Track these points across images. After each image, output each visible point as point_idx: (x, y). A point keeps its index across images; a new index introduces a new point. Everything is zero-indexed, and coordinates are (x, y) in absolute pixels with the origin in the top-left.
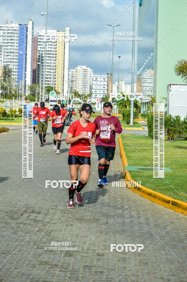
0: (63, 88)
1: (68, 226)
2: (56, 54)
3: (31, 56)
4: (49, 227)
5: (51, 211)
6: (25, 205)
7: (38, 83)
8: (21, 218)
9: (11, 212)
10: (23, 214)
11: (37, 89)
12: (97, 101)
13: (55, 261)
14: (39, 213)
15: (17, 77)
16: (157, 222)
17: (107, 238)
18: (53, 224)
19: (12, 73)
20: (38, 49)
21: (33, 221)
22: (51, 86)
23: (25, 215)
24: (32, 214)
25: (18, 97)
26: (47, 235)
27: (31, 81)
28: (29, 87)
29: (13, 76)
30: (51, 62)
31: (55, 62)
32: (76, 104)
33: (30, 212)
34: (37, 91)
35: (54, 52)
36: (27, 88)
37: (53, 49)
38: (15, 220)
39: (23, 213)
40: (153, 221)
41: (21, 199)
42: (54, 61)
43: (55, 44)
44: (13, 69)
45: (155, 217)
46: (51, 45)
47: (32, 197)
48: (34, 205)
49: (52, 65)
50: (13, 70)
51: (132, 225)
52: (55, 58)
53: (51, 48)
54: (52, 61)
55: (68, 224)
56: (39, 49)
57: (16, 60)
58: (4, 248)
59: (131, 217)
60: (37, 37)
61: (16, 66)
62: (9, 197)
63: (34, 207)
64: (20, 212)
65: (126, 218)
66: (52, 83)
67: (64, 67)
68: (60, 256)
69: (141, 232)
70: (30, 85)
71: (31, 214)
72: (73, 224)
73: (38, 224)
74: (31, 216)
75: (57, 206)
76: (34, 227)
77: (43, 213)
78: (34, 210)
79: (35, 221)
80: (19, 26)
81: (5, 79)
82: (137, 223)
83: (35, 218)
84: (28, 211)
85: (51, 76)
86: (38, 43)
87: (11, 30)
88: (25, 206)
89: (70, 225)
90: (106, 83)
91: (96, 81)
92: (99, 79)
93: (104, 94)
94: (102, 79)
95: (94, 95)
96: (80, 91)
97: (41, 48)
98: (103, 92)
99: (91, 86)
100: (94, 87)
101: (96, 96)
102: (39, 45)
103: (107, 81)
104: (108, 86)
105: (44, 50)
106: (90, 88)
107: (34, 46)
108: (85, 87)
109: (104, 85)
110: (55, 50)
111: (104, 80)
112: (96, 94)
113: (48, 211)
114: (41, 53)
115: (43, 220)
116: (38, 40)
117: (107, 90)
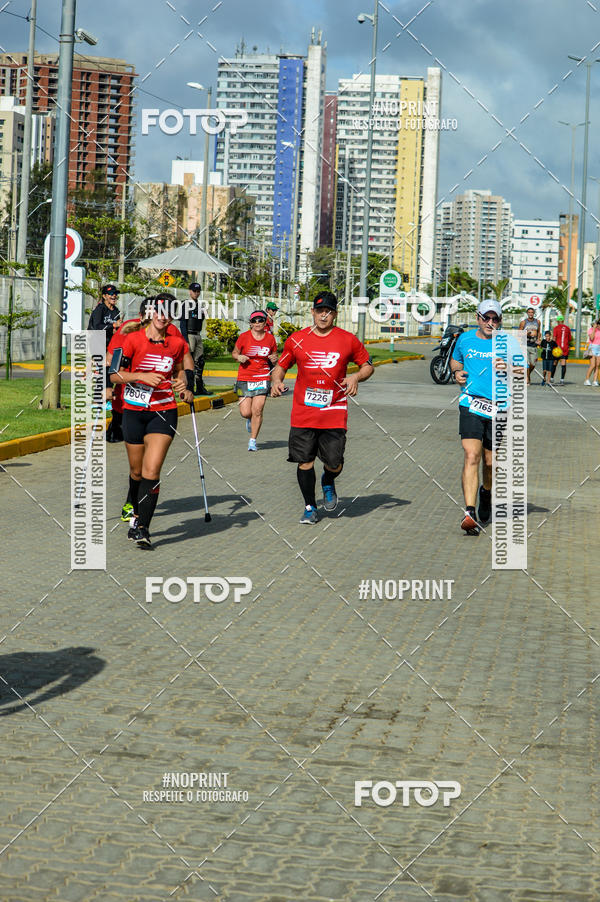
0: (418, 259)
1: (510, 777)
2: (396, 153)
3: (316, 156)
5: (436, 709)
6: (340, 681)
7: (339, 242)
9: (292, 711)
10: (333, 721)
11: (336, 261)
14: (393, 717)
15: (271, 223)
19: (257, 212)
20: (338, 137)
21: (378, 752)
22: (377, 253)
23: (345, 724)
24: (368, 721)
25: (276, 287)
27: (316, 238)
28: (310, 256)
29: (259, 219)
30: (380, 176)
31: (392, 177)
32: (460, 311)
33: (356, 714)
34: (336, 269)
35: (389, 145)
36: (303, 258)
37: (386, 137)
38: (307, 746)
39: (336, 715)
41: (319, 656)
42: (388, 173)
44: (260, 199)
47: (361, 649)
49: (384, 185)
50: (258, 202)
52: (394, 164)
53: (382, 133)
54: (384, 175)
56: (341, 135)
57: (269, 169)
58: (279, 878)
60: (335, 98)
61: (268, 189)
62: (278, 647)
64: (325, 711)
66: (381, 243)
67: (421, 192)
70: (311, 250)
71: (364, 721)
72: (528, 767)
73: (397, 765)
74: (365, 731)
75: (455, 690)
77: (407, 718)
78: (374, 705)
79: (385, 751)
80: (278, 62)
81: (235, 230)
83: (383, 738)
84: (349, 706)
85: (379, 221)
86: (339, 118)
87: (253, 73)
88: (340, 686)
90: (555, 247)
91: (523, 238)
92: (532, 232)
93: (549, 280)
94: (543, 233)
95: (518, 285)
96: (470, 271)
97: (347, 131)
98: (547, 273)
99: (506, 254)
100: (516, 257)
101: (524, 286)
102: (343, 121)
103: (560, 240)
104: (561, 254)
105: (357, 137)
106: (504, 262)
107: (327, 124)
108: (486, 259)
109: (550, 252)
110: (394, 138)
111: (549, 237)
112: (524, 281)
113: (426, 710)
114: (348, 147)
115: (411, 746)
116: (340, 108)
117: (560, 267)
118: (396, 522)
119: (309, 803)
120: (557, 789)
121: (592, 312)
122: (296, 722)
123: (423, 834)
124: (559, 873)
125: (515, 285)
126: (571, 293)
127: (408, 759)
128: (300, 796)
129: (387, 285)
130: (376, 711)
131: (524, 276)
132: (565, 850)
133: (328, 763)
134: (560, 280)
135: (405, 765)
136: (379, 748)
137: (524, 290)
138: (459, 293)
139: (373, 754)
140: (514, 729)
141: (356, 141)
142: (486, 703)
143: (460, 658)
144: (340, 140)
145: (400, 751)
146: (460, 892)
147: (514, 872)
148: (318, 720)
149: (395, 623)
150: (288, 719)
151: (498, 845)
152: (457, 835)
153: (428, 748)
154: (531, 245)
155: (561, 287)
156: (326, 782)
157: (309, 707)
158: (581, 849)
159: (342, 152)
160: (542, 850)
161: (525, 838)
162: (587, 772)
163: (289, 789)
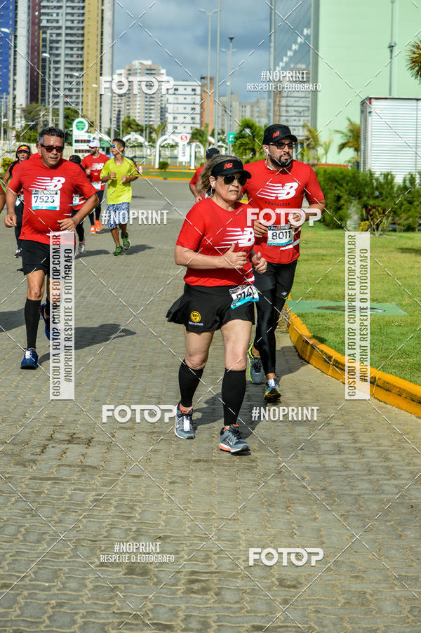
0: (101, 111)
1: (176, 484)
2: (83, 35)
3: (25, 39)
4: (124, 489)
5: (119, 435)
6: (49, 417)
7: (43, 100)
8: (43, 460)
10: (45, 447)
11: (42, 114)
12: (182, 139)
13: (162, 610)
14: (89, 442)
16: (415, 465)
17: (293, 523)
18: (135, 476)
20: (42, 25)
21: (78, 469)
22: (71, 107)
23: (53, 451)
24: (70, 446)
26: (123, 517)
27: (27, 97)
28: (23, 110)
30: (72, 52)
31: (80, 52)
32: (131, 147)
33: (62, 441)
34: (41, 119)
35: (78, 29)
36: (18, 111)
37: (75, 24)
38: (25, 467)
39: (46, 443)
40: (402, 463)
41: (33, 399)
42: (78, 50)
43: (81, 11)
45: (404, 448)
46: (72, 15)
48: (70, 418)
49: (74, 59)
51: (347, 476)
52: (82, 43)
53: (73, 21)
54: (75, 52)
55: (174, 479)
56: (44, 23)
59: (339, 450)
63: (71, 422)
64: (38, 440)
65: (327, 453)
66: (74, 100)
67: (101, 63)
68: (174, 593)
69: (381, 501)
70: (24, 106)
71: (67, 446)
73: (93, 478)
74: (68, 454)
76: (82, 490)
77: (99, 443)
78: (74, 434)
79: (84, 468)
82: (360, 470)
83: (82, 458)
84: (57, 436)
85: (72, 84)
86: (42, 11)
88: (49, 421)
89: (179, 480)
90: (198, 99)
91: (174, 94)
92: (181, 90)
93: (194, 123)
94: (189, 91)
95: (172, 128)
96: (137, 119)
97: (48, 21)
98: (193, 118)
99: (163, 106)
100: (170, 108)
101: (176, 128)
102: (44, 14)
103: (201, 95)
104: (202, 105)
105: (55, 24)
106: (161, 112)
107: (34, 15)
108: (149, 108)
109: (194, 104)
110: (81, 25)
111: (193, 93)
112: (176, 125)
113: (114, 436)
114: (49, 32)
115: (102, 464)
116: (42, 4)
117: (201, 114)
118: (88, 298)
119: (28, 510)
120: (211, 493)
121: (225, 145)
122: (17, 449)
123: (113, 530)
124: (216, 557)
125: (170, 128)
126: (210, 132)
127: (101, 474)
128: (21, 505)
129: (78, 129)
130: (76, 438)
131: (176, 121)
132: (219, 539)
133: (41, 479)
134: (201, 123)
135: (99, 478)
136: (79, 466)
137: (176, 131)
138: (129, 134)
139: (74, 471)
140: (178, 449)
141: (55, 27)
142: (157, 429)
143: (136, 397)
144: (43, 27)
145: (95, 468)
146: (141, 574)
147: (182, 557)
148: (33, 446)
149: (89, 373)
150: (11, 447)
151: (169, 537)
152: (138, 530)
153: (115, 466)
154: (181, 99)
155: (203, 129)
156: (40, 493)
157: (27, 437)
158: (231, 538)
159: (44, 36)
160: (202, 539)
161: (189, 531)
162: (234, 479)
163: (13, 499)
